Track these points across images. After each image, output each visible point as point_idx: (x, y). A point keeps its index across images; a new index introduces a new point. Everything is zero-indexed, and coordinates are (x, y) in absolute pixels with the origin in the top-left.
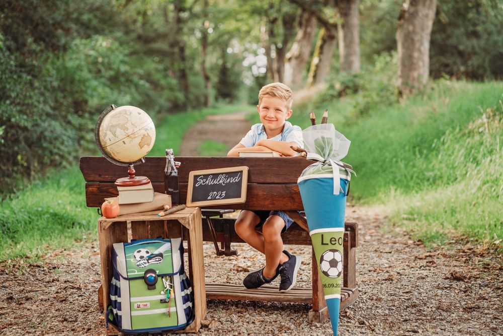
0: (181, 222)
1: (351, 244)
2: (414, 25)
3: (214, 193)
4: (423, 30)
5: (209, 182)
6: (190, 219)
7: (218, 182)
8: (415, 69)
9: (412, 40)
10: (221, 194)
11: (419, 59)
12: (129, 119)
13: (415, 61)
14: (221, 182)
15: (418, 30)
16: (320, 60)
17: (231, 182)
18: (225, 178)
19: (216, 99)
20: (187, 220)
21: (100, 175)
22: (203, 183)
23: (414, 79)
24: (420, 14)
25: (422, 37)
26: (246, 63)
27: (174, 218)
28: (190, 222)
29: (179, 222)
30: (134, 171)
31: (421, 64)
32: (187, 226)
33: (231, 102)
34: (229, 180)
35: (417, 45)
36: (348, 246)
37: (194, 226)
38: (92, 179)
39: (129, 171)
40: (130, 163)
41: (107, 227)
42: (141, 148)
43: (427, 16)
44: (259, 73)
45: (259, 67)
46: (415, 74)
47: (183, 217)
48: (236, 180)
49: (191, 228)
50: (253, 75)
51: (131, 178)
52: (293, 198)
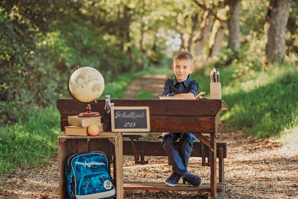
0: (110, 140)
1: (223, 156)
2: (276, 20)
3: (128, 123)
4: (281, 23)
5: (124, 116)
6: (116, 138)
7: (130, 116)
8: (276, 49)
9: (275, 30)
10: (133, 124)
11: (279, 42)
12: (87, 73)
13: (276, 43)
14: (132, 116)
15: (278, 23)
16: (215, 42)
17: (139, 117)
18: (135, 114)
19: (149, 65)
20: (114, 139)
21: (71, 111)
22: (120, 116)
23: (275, 55)
24: (280, 13)
25: (281, 28)
26: (167, 43)
27: (106, 137)
28: (116, 140)
29: (109, 140)
30: (91, 108)
31: (280, 45)
32: (113, 143)
33: (158, 67)
34: (137, 116)
35: (278, 33)
36: (221, 157)
37: (117, 143)
38: (65, 114)
39: (87, 108)
40: (88, 103)
41: (63, 142)
42: (94, 91)
43: (284, 15)
44: (176, 50)
45: (176, 46)
46: (276, 52)
47: (111, 137)
48: (142, 116)
49: (116, 144)
50: (172, 51)
51: (89, 112)
52: (199, 125)
